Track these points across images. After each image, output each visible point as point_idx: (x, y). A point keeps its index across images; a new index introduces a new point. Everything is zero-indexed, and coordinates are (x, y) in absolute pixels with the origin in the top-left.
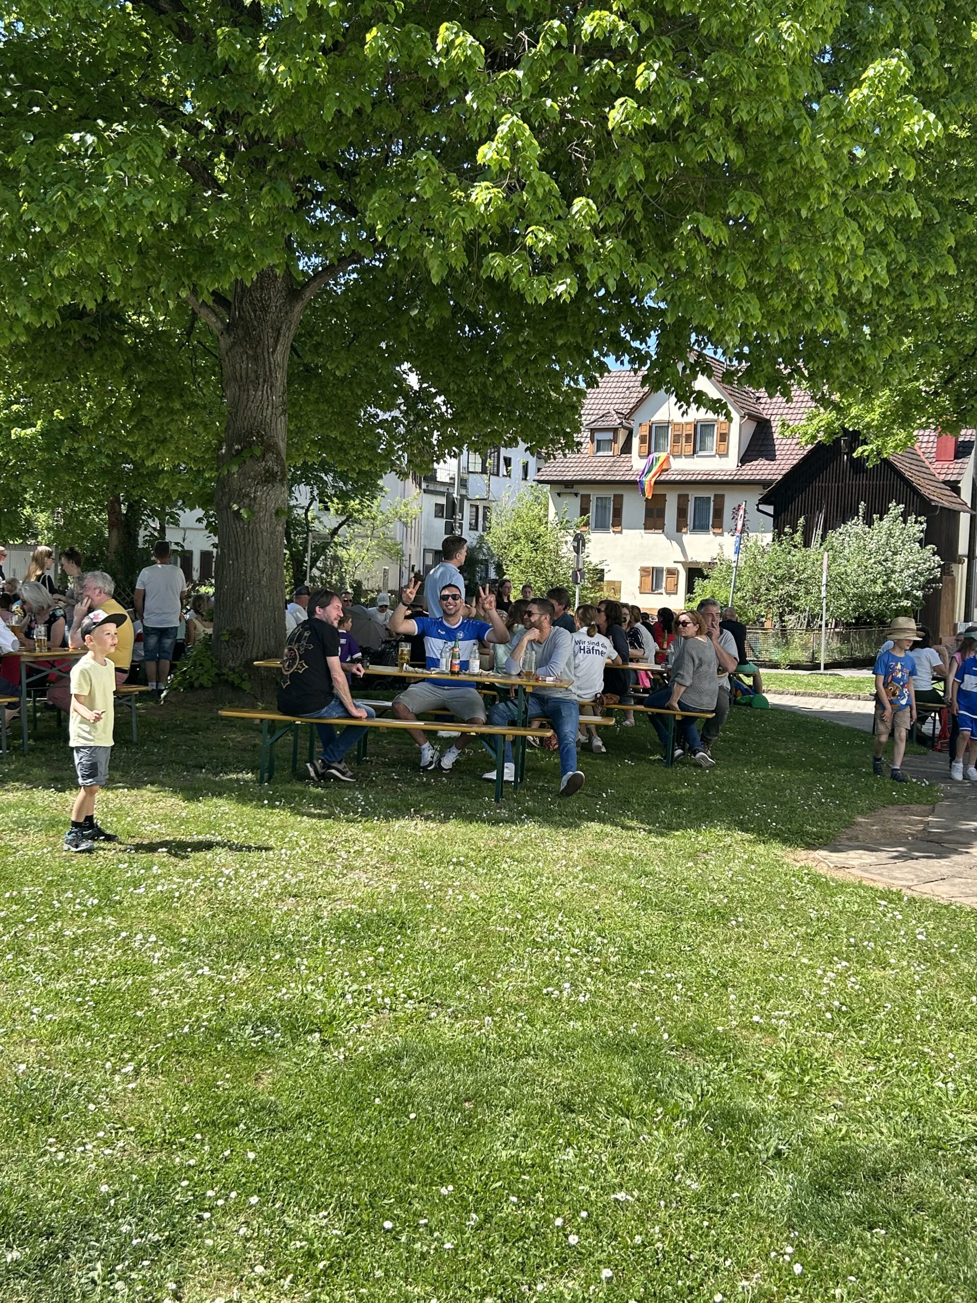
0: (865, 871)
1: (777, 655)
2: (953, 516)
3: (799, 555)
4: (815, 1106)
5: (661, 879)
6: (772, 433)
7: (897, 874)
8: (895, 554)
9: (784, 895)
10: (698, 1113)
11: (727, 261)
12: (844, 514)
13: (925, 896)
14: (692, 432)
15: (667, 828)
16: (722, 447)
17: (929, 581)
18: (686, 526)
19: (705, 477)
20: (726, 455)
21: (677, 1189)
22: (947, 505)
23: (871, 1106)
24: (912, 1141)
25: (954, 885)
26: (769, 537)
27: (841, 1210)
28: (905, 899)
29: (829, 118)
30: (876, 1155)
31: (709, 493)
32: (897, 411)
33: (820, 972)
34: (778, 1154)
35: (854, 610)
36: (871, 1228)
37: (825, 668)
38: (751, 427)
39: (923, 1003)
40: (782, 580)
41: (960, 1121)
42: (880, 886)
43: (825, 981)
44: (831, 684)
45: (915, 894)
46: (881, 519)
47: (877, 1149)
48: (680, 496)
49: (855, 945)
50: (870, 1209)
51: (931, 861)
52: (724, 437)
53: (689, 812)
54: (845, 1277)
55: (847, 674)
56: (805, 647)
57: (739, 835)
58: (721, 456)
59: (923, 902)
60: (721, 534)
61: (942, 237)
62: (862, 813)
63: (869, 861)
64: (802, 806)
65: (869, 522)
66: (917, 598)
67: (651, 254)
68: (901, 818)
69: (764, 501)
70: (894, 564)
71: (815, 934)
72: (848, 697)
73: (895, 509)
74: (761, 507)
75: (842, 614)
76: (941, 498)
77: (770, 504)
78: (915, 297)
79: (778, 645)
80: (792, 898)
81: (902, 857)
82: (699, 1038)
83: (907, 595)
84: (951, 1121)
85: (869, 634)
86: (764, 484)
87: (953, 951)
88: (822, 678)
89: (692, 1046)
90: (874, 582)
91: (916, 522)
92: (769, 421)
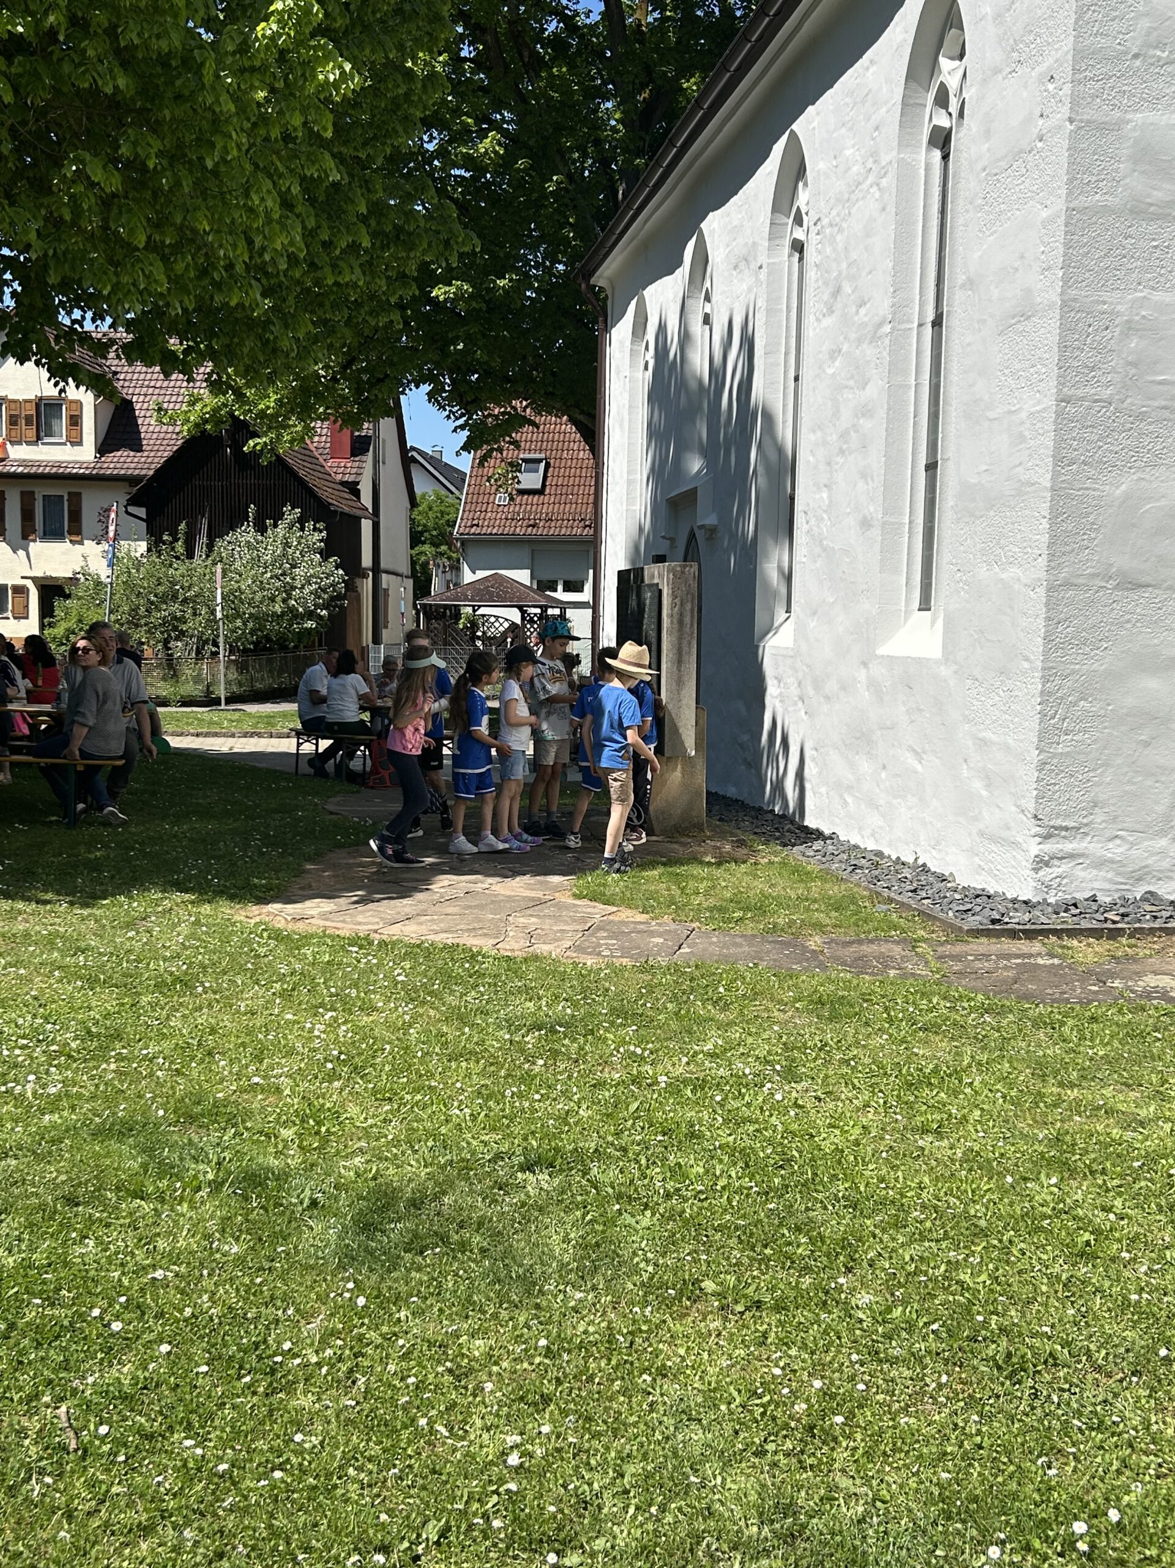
0: (326, 919)
1: (164, 689)
2: (354, 523)
3: (182, 569)
4: (338, 1152)
5: (100, 954)
6: (135, 418)
7: (360, 918)
8: (293, 566)
9: (247, 954)
10: (219, 1180)
11: (121, 212)
12: (232, 520)
13: (395, 938)
14: (33, 412)
15: (89, 898)
16: (73, 433)
17: (332, 598)
18: (34, 531)
19: (54, 470)
20: (80, 443)
21: (218, 1256)
22: (346, 509)
23: (396, 1142)
24: (443, 1168)
25: (421, 924)
26: (142, 547)
27: (389, 1242)
28: (376, 942)
29: (234, 53)
30: (412, 1185)
31: (61, 491)
32: (295, 398)
33: (308, 1025)
34: (314, 1203)
35: (252, 633)
36: (422, 1253)
37: (226, 704)
38: (109, 410)
39: (418, 1041)
40: (163, 599)
41: (482, 1142)
42: (345, 933)
43: (316, 1033)
44: (237, 721)
45: (385, 937)
46: (275, 526)
47: (410, 1180)
48: (23, 494)
49: (337, 995)
50: (416, 1235)
51: (392, 902)
52: (75, 421)
53: (113, 877)
54: (406, 1301)
55: (252, 708)
56: (197, 680)
57: (178, 897)
58: (73, 444)
59: (394, 943)
60: (81, 543)
61: (353, 202)
62: (310, 859)
63: (329, 909)
64: (242, 858)
65: (261, 529)
66: (321, 617)
67: (23, 197)
68: (351, 861)
69: (133, 501)
70: (293, 579)
71: (293, 989)
72: (259, 735)
73: (291, 514)
74: (131, 509)
75: (238, 639)
76: (340, 502)
77: (140, 506)
78: (328, 270)
79: (164, 679)
80: (257, 956)
81: (362, 901)
82: (198, 1109)
83: (310, 615)
84: (475, 1143)
85: (270, 661)
86: (132, 480)
87: (436, 987)
88: (224, 715)
89: (192, 1119)
90: (272, 599)
91: (315, 529)
92: (130, 402)
